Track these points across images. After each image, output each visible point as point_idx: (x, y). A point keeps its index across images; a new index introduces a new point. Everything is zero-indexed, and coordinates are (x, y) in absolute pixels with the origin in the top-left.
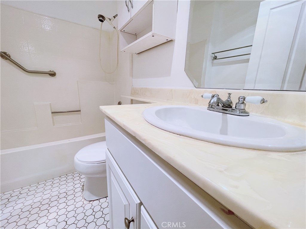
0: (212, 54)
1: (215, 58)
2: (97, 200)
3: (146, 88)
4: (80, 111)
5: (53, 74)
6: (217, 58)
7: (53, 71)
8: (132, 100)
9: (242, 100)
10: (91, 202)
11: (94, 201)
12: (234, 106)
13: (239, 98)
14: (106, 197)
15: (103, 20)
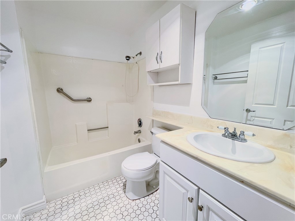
0: (213, 75)
1: (216, 78)
2: (138, 199)
3: (168, 112)
4: (108, 127)
5: (89, 100)
6: (217, 79)
7: (89, 98)
8: (153, 120)
9: (243, 133)
10: (134, 201)
11: (136, 200)
12: (238, 135)
13: (241, 132)
14: (144, 197)
15: (129, 59)
